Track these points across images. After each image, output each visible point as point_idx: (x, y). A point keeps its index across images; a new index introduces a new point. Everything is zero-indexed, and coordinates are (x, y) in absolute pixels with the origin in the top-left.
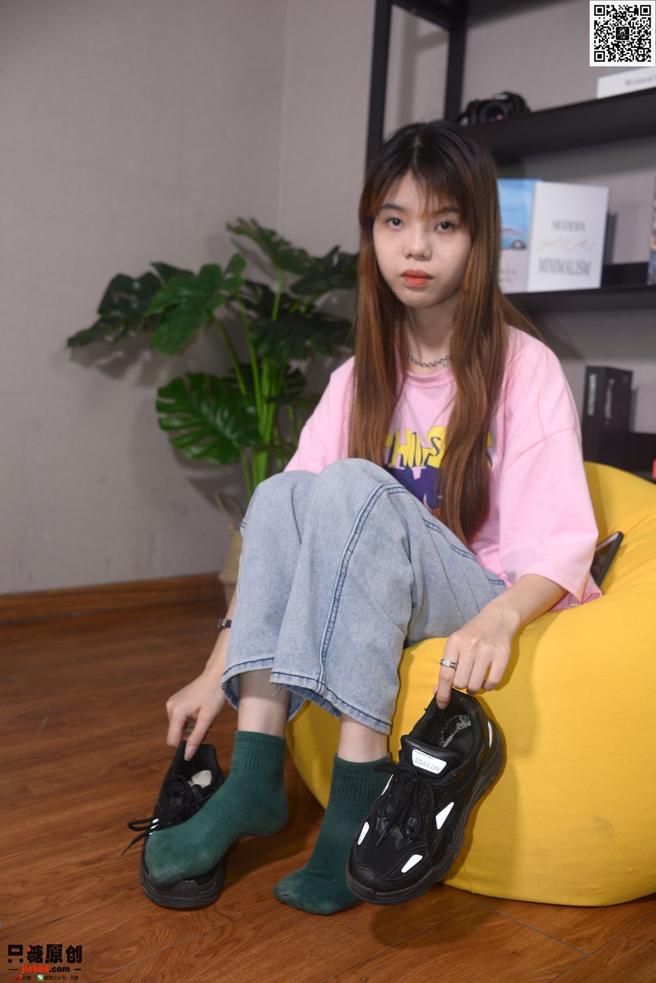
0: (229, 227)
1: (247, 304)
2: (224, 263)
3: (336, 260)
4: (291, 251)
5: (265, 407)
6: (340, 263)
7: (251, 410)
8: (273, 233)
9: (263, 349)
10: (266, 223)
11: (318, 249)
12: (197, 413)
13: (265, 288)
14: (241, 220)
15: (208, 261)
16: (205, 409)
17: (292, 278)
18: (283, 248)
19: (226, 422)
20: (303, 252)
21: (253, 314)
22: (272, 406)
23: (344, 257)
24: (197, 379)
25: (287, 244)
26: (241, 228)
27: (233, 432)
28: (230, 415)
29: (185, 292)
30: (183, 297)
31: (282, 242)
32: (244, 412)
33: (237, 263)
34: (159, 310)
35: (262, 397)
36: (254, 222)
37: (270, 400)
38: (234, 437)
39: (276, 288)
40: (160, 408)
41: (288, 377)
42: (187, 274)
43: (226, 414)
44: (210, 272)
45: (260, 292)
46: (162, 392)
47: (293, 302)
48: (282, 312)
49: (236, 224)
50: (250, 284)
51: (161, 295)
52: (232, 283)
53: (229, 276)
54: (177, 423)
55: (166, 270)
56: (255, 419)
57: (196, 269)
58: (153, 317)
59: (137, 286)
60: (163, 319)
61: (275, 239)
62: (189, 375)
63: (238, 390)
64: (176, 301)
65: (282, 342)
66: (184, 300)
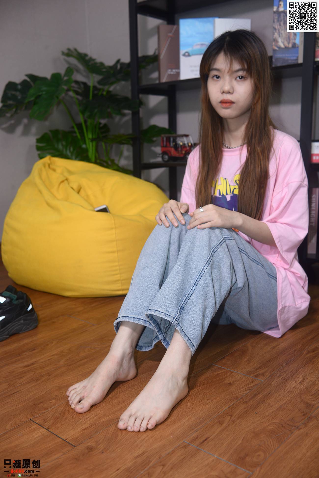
0: (63, 53)
1: (77, 93)
2: (62, 72)
3: (119, 67)
4: (96, 63)
5: (91, 143)
6: (121, 68)
7: (84, 146)
8: (86, 55)
9: (87, 114)
10: (82, 50)
11: (109, 62)
12: (57, 149)
13: (85, 84)
14: (69, 49)
15: (55, 71)
16: (60, 147)
17: (97, 78)
18: (92, 62)
19: (72, 153)
20: (102, 64)
21: (80, 98)
22: (94, 143)
23: (123, 64)
24: (55, 133)
25: (94, 60)
26: (69, 53)
29: (44, 88)
30: (43, 91)
31: (91, 59)
32: (80, 147)
33: (70, 71)
34: (32, 99)
35: (89, 139)
36: (76, 50)
37: (92, 140)
39: (91, 84)
40: (38, 148)
41: (100, 128)
42: (45, 79)
43: (72, 149)
44: (56, 77)
45: (82, 86)
46: (38, 141)
47: (99, 90)
48: (94, 96)
49: (66, 51)
50: (77, 82)
51: (32, 91)
52: (68, 82)
53: (66, 78)
55: (33, 78)
56: (86, 150)
57: (49, 76)
58: (29, 102)
59: (19, 87)
60: (34, 103)
61: (87, 58)
62: (51, 131)
63: (77, 137)
64: (40, 93)
65: (96, 111)
66: (44, 93)
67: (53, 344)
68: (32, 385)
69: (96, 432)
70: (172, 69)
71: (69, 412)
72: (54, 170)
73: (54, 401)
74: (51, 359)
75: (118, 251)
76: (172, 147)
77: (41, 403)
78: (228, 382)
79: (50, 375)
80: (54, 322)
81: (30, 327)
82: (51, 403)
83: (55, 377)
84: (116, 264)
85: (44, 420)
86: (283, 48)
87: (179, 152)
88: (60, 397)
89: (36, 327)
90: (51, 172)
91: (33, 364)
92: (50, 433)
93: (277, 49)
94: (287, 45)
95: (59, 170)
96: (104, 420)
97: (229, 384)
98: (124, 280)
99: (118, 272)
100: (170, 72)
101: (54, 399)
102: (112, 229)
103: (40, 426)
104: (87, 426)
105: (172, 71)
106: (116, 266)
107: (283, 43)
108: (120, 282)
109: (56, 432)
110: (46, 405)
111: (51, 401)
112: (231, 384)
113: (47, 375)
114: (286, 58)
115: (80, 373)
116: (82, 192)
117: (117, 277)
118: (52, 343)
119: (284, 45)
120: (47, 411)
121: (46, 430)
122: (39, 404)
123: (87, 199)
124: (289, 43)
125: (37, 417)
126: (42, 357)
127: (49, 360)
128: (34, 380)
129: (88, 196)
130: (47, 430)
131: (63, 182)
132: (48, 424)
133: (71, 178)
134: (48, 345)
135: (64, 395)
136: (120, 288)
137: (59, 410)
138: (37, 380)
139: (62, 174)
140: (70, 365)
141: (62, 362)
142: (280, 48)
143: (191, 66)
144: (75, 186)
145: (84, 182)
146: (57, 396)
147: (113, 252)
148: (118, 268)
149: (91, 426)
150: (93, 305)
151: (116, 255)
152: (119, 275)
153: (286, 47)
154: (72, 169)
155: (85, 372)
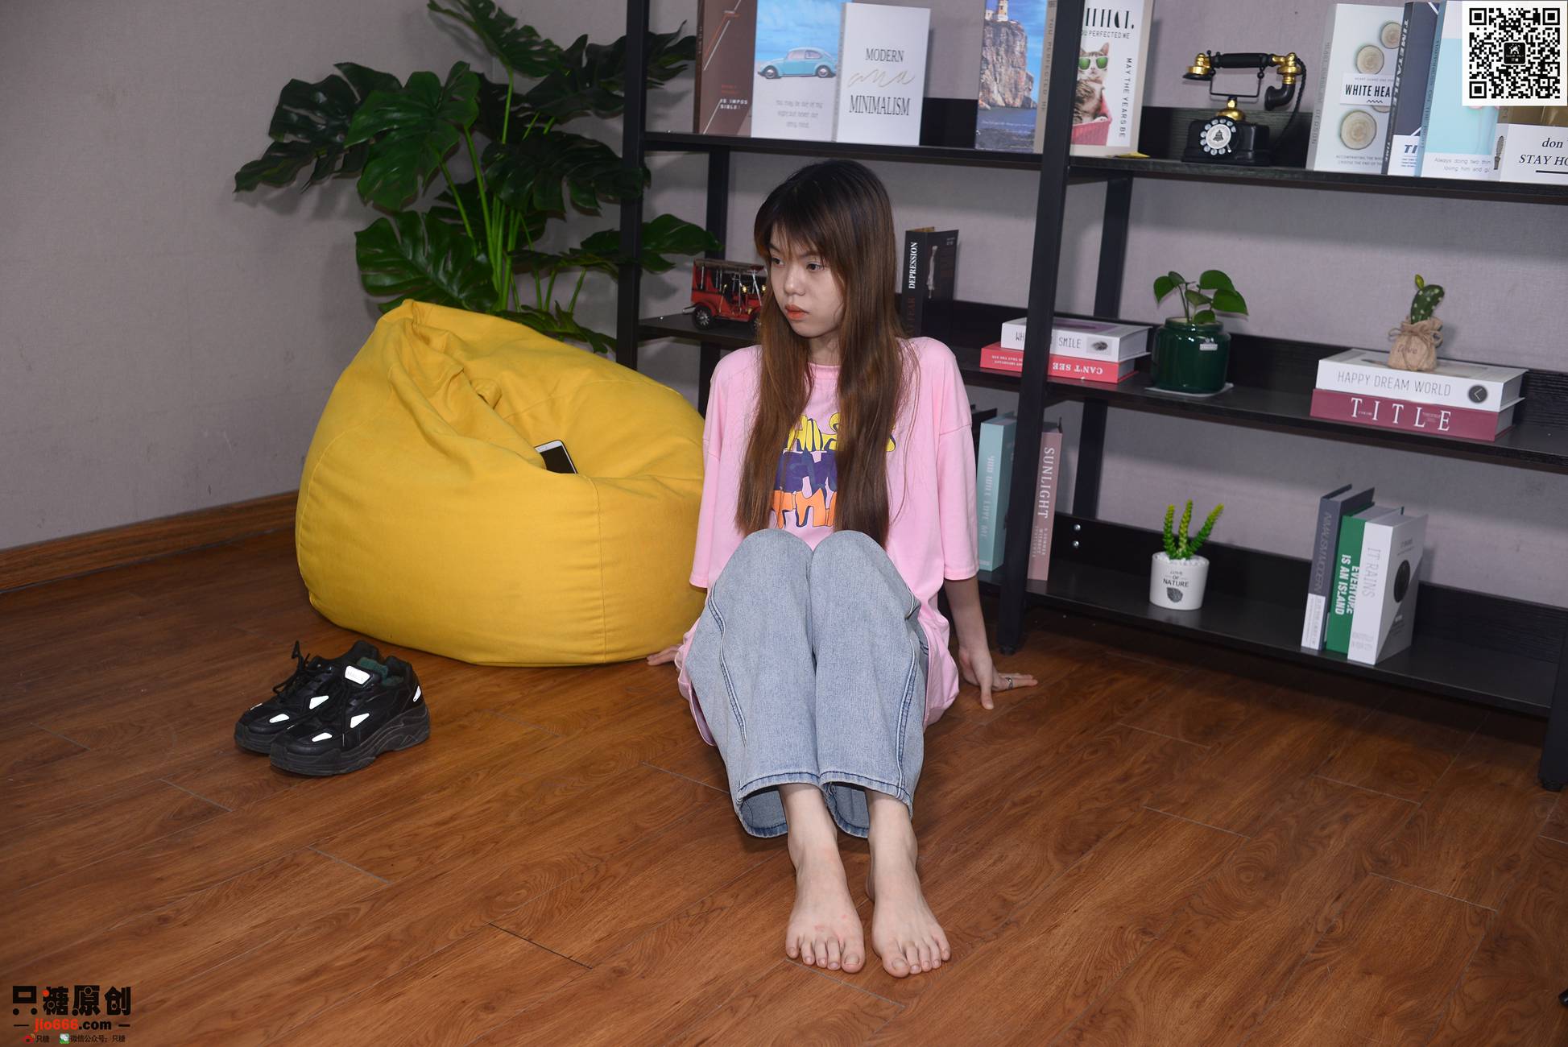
2: (441, 72)
3: (584, 56)
6: (592, 60)
7: (481, 258)
8: (489, 5)
12: (413, 266)
15: (419, 66)
16: (422, 259)
17: (529, 81)
18: (507, 29)
19: (451, 277)
20: (530, 32)
23: (595, 52)
24: (408, 219)
25: (510, 22)
27: (460, 291)
28: (455, 270)
30: (394, 121)
31: (503, 19)
32: (473, 259)
34: (363, 140)
38: (464, 295)
40: (363, 263)
43: (450, 266)
44: (425, 85)
46: (364, 239)
51: (362, 119)
54: (388, 281)
55: (359, 74)
56: (488, 270)
57: (403, 77)
58: (355, 149)
59: (321, 97)
60: (371, 153)
61: (493, 14)
62: (396, 214)
64: (385, 128)
66: (395, 127)
67: (480, 778)
68: (468, 862)
69: (622, 946)
70: (728, 98)
71: (560, 910)
72: (427, 340)
73: (523, 891)
74: (486, 810)
75: (602, 566)
76: (721, 294)
77: (499, 894)
78: (857, 861)
79: (497, 843)
80: (463, 727)
81: (416, 738)
82: (519, 894)
83: (509, 845)
84: (597, 594)
85: (517, 925)
86: (1002, 107)
87: (737, 311)
88: (532, 883)
89: (427, 738)
90: (421, 344)
91: (452, 818)
92: (535, 946)
93: (988, 107)
94: (1011, 102)
95: (438, 342)
96: (632, 924)
97: (859, 863)
98: (614, 630)
99: (600, 612)
100: (722, 104)
101: (522, 887)
102: (592, 513)
103: (512, 936)
104: (603, 935)
105: (728, 103)
106: (598, 599)
107: (1003, 95)
108: (603, 635)
109: (548, 945)
110: (510, 899)
111: (518, 892)
112: (863, 864)
113: (492, 843)
114: (1007, 131)
115: (560, 840)
116: (503, 405)
117: (598, 624)
118: (478, 775)
119: (1004, 99)
120: (517, 910)
121: (527, 942)
122: (496, 897)
123: (515, 422)
124: (1014, 99)
125: (500, 920)
126: (467, 804)
127: (483, 811)
128: (469, 852)
129: (516, 416)
130: (529, 941)
131: (455, 376)
132: (527, 931)
133: (475, 367)
134: (468, 779)
135: (540, 881)
136: (602, 648)
137: (539, 908)
138: (475, 851)
139: (447, 351)
140: (533, 823)
141: (513, 817)
142: (993, 105)
143: (779, 103)
144: (488, 394)
145: (508, 379)
146: (526, 882)
147: (594, 567)
148: (601, 602)
149: (609, 935)
150: (541, 688)
151: (597, 573)
152: (601, 620)
153: (1007, 105)
154: (467, 335)
155: (567, 837)
